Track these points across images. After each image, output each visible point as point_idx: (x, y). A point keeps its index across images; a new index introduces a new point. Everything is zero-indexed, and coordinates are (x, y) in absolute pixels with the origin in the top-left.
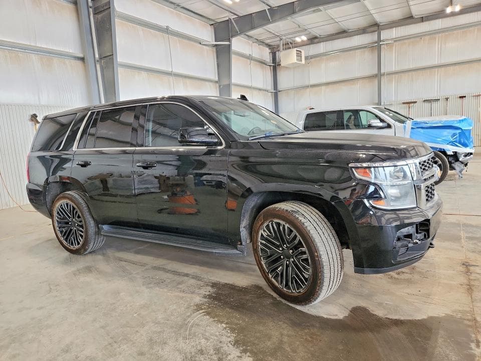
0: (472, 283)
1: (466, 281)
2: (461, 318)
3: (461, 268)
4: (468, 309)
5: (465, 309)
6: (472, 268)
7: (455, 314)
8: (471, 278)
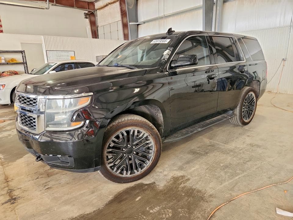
0: (6, 184)
1: (10, 183)
2: (9, 163)
3: (16, 194)
4: (6, 168)
5: (8, 168)
6: (8, 198)
7: (12, 163)
8: (7, 188)
